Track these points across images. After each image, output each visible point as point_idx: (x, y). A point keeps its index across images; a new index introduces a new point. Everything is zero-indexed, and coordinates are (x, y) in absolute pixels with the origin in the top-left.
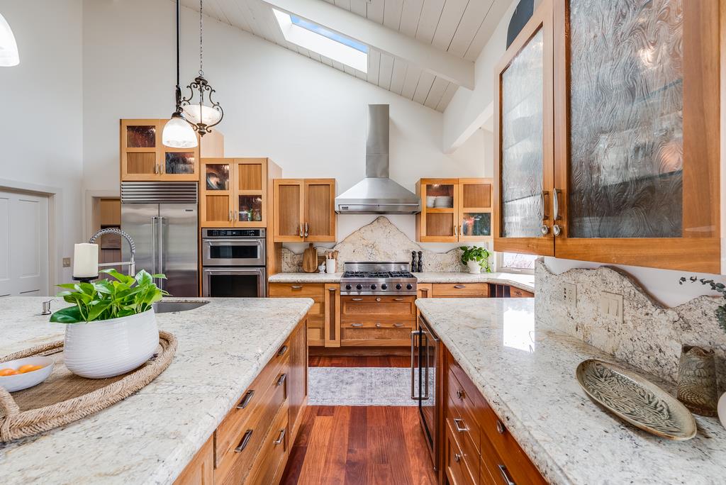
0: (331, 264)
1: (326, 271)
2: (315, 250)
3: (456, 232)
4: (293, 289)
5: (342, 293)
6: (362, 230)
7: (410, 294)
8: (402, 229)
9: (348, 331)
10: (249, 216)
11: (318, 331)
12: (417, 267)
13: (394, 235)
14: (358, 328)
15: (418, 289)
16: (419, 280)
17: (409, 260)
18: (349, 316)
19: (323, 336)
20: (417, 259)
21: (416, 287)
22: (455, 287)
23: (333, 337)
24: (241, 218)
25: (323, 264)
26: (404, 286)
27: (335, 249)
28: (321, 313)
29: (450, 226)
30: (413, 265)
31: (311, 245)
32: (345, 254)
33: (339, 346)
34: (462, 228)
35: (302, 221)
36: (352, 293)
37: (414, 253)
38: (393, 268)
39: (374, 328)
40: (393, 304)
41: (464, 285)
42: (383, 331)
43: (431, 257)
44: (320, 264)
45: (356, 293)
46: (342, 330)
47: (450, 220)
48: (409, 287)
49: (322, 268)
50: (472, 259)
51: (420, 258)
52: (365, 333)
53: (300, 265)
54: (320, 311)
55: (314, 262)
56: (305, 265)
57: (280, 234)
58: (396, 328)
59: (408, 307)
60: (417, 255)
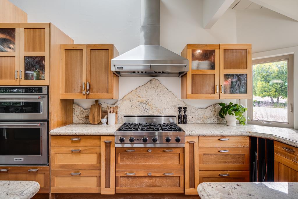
0: (112, 117)
1: (107, 123)
2: (99, 105)
3: (217, 90)
4: (73, 142)
5: (116, 146)
6: (138, 90)
7: (179, 146)
8: (170, 89)
9: (122, 179)
10: (35, 75)
11: (95, 180)
12: (183, 119)
13: (164, 94)
14: (131, 177)
15: (186, 141)
16: (187, 133)
17: (176, 114)
18: (123, 165)
19: (99, 184)
20: (183, 113)
21: (184, 140)
22: (219, 140)
23: (108, 185)
24: (27, 77)
25: (106, 117)
26: (173, 139)
27: (116, 105)
28: (97, 163)
29: (212, 85)
30: (179, 118)
31: (97, 101)
32: (124, 109)
33: (113, 193)
34: (222, 87)
35: (84, 80)
36: (126, 146)
37: (180, 108)
38: (163, 121)
39: (145, 177)
40: (163, 155)
41: (228, 138)
42: (154, 179)
43: (194, 111)
44: (103, 117)
45: (129, 146)
46: (116, 178)
47: (212, 80)
48: (178, 140)
49: (104, 121)
50: (230, 114)
51: (185, 112)
52: (138, 180)
53: (87, 117)
54: (98, 161)
55: (98, 115)
56: (91, 118)
57: (65, 92)
58: (165, 177)
59: (176, 158)
60: (183, 110)
